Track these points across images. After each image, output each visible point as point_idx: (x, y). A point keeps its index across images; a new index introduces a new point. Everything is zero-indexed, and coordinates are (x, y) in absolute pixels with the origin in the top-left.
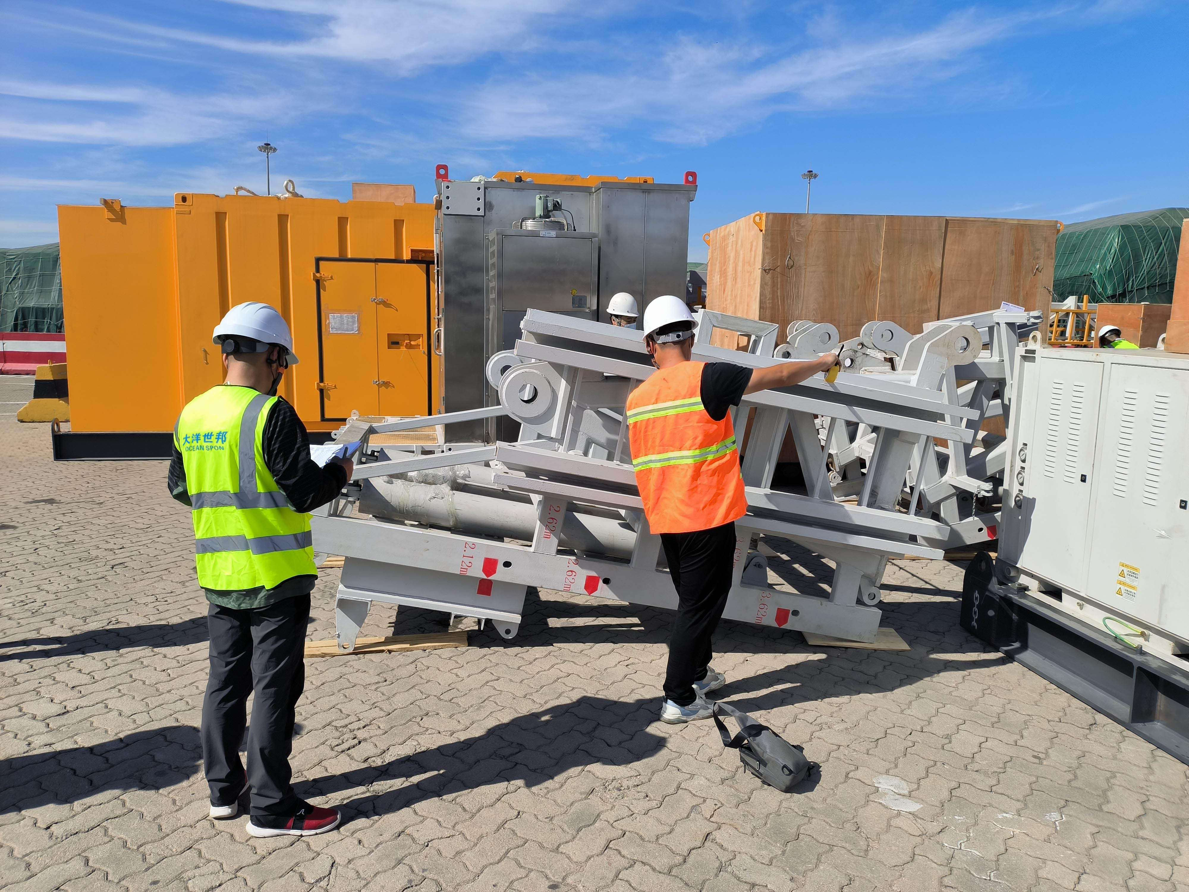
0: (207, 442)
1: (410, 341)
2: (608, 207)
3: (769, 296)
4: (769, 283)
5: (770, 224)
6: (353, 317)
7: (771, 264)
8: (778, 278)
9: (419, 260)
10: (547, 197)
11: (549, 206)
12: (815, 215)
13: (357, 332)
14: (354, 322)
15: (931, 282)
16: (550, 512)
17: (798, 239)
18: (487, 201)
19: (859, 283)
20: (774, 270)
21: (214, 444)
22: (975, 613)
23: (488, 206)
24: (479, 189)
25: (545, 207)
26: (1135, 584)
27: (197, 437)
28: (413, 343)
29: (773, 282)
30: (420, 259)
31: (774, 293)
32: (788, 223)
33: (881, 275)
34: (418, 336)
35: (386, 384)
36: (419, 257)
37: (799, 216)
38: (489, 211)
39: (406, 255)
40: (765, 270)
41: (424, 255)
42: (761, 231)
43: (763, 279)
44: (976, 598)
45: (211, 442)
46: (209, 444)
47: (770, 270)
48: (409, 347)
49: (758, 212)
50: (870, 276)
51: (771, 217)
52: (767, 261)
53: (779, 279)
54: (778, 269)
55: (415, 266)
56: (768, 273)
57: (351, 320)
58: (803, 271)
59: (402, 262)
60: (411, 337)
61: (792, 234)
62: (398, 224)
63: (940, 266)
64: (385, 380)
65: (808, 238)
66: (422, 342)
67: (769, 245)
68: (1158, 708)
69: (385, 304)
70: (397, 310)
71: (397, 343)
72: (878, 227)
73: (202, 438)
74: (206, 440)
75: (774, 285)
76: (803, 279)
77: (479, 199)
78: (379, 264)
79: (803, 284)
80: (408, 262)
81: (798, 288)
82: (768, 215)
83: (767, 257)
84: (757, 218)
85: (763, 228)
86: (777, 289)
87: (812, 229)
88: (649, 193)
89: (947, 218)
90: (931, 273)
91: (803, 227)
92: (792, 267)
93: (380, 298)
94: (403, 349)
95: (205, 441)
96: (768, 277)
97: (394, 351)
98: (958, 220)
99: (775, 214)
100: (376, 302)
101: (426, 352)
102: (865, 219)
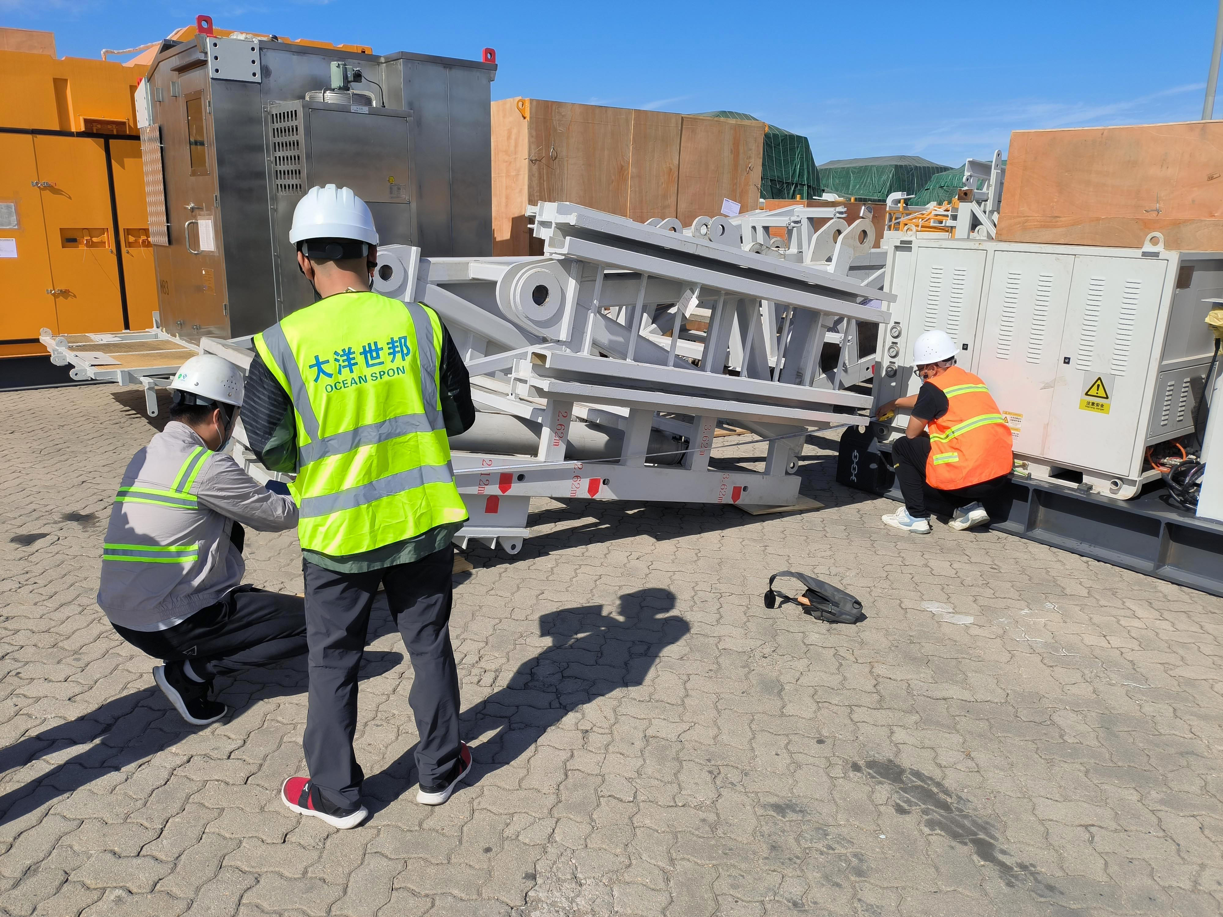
0: (373, 365)
1: (91, 237)
2: (410, 81)
3: (536, 189)
4: (536, 175)
5: (534, 110)
6: (8, 207)
7: (536, 155)
8: (543, 169)
9: (95, 134)
10: (345, 65)
11: (349, 76)
12: (573, 104)
13: (16, 227)
14: (10, 214)
15: (671, 178)
16: (559, 418)
17: (560, 129)
18: (262, 64)
19: (613, 177)
20: (540, 161)
21: (388, 365)
22: (854, 469)
23: (266, 71)
24: (253, 49)
25: (345, 77)
26: (1019, 426)
27: (349, 360)
28: (95, 240)
29: (540, 173)
30: (95, 131)
31: (540, 184)
32: (550, 111)
33: (631, 170)
34: (103, 231)
35: (65, 293)
36: (92, 130)
37: (559, 104)
38: (266, 77)
39: (77, 125)
40: (532, 161)
41: (99, 126)
42: (524, 118)
43: (530, 170)
44: (856, 457)
45: (383, 363)
46: (377, 369)
47: (536, 160)
48: (91, 245)
49: (520, 98)
50: (622, 170)
51: (534, 103)
52: (533, 151)
53: (545, 171)
54: (544, 161)
55: (89, 141)
56: (535, 164)
57: (6, 211)
58: (566, 164)
59: (71, 134)
60: (90, 232)
61: (554, 123)
62: (59, 84)
63: (678, 163)
64: (63, 288)
65: (569, 129)
66: (108, 238)
67: (534, 133)
68: (1039, 518)
69: (51, 188)
70: (70, 198)
71: (74, 240)
72: (627, 122)
73: (360, 359)
74: (371, 362)
75: (540, 177)
76: (566, 172)
77: (253, 62)
78: (39, 136)
79: (566, 176)
80: (80, 135)
81: (562, 181)
82: (531, 101)
83: (533, 147)
84: (520, 104)
85: (527, 115)
86: (544, 182)
87: (572, 119)
88: (450, 68)
89: (683, 116)
90: (671, 169)
91: (563, 116)
92: (555, 158)
93: (44, 180)
94: (82, 248)
95: (368, 365)
96: (535, 168)
97: (70, 251)
98: (691, 118)
99: (538, 101)
100: (39, 187)
101: (115, 251)
102: (617, 111)
